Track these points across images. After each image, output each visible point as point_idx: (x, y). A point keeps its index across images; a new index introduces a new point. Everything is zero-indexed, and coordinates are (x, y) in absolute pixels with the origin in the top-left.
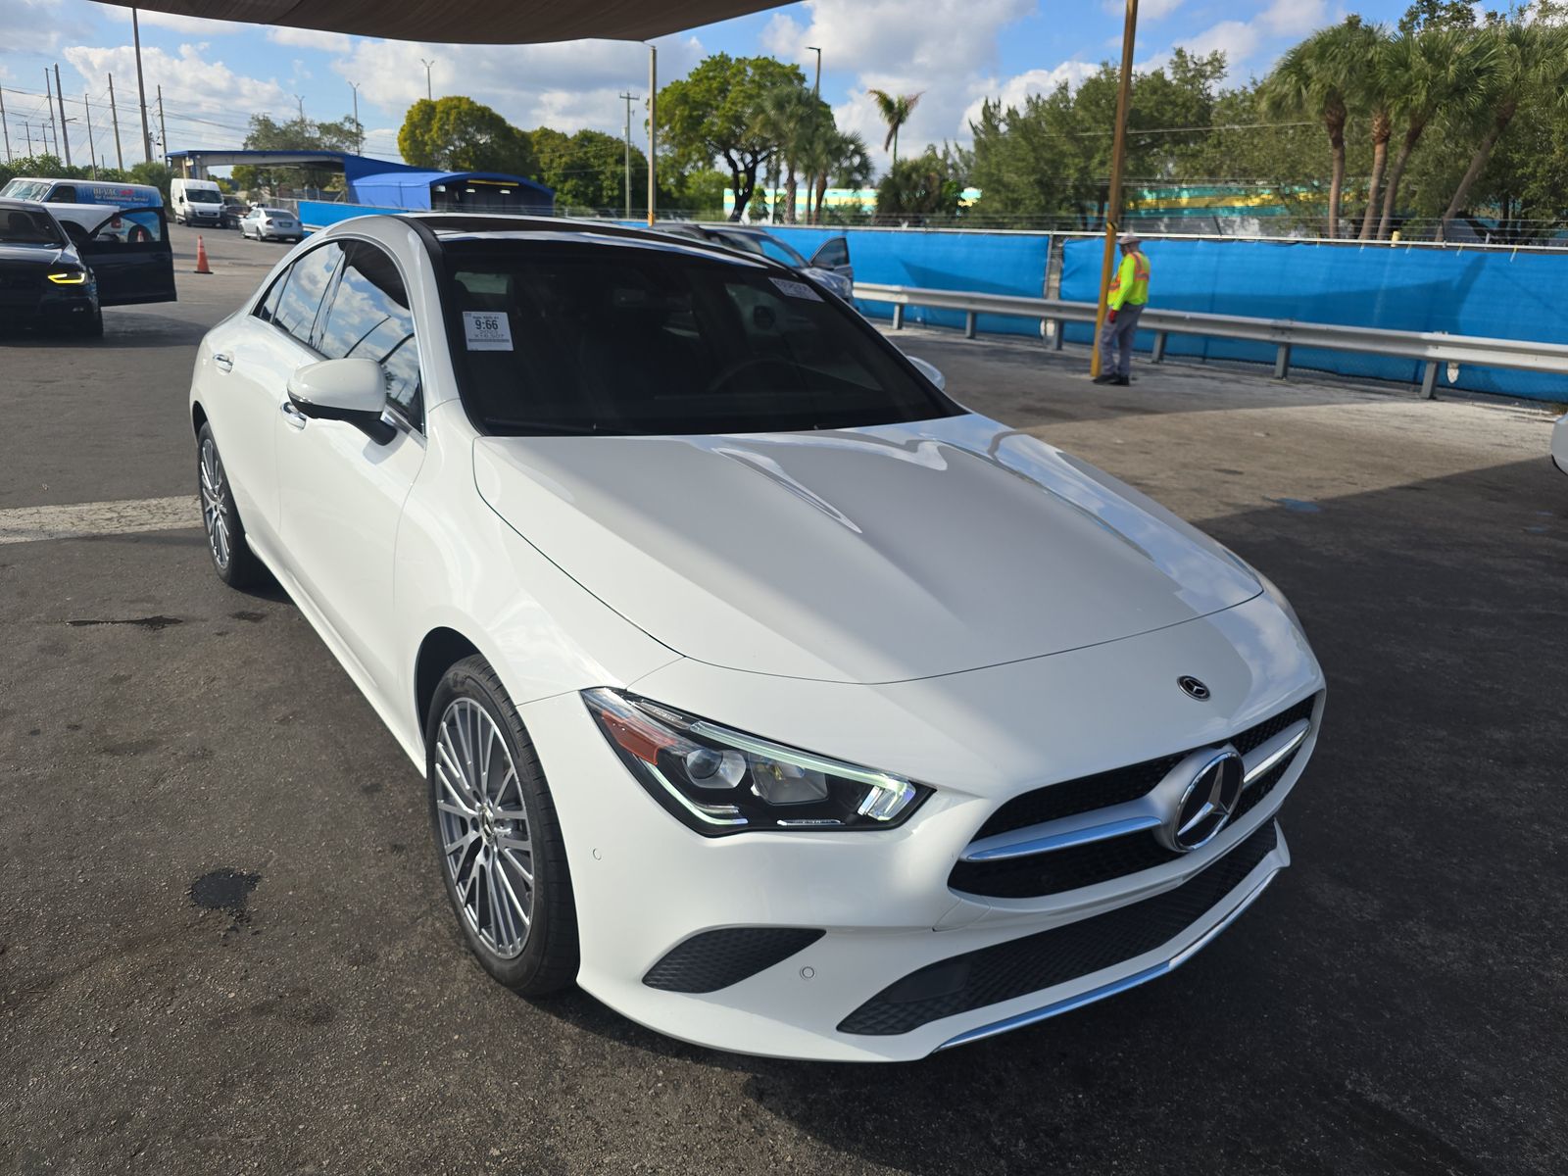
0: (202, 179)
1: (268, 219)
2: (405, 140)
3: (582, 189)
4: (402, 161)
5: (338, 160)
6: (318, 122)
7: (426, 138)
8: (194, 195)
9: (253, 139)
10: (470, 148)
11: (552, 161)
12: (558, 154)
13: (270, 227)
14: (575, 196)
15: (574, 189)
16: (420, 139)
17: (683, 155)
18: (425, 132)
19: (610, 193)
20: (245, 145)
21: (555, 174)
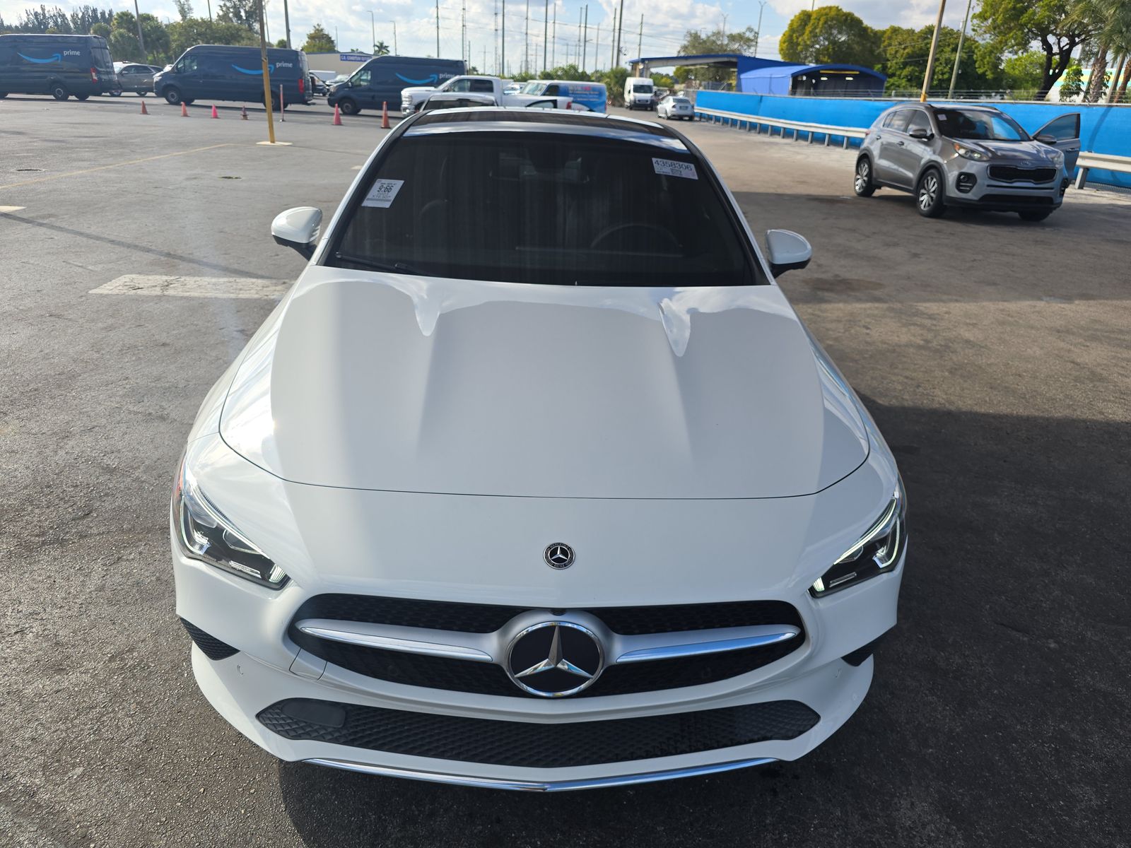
0: (646, 77)
1: (674, 104)
2: (784, 42)
3: (917, 74)
4: (779, 58)
5: (734, 60)
6: (728, 33)
7: (800, 39)
8: (638, 89)
9: (685, 48)
10: (830, 45)
11: (897, 52)
12: (903, 46)
13: (674, 109)
14: (909, 80)
15: (910, 75)
16: (795, 41)
17: (1001, 42)
18: (800, 36)
19: (940, 77)
20: (679, 52)
21: (896, 63)
